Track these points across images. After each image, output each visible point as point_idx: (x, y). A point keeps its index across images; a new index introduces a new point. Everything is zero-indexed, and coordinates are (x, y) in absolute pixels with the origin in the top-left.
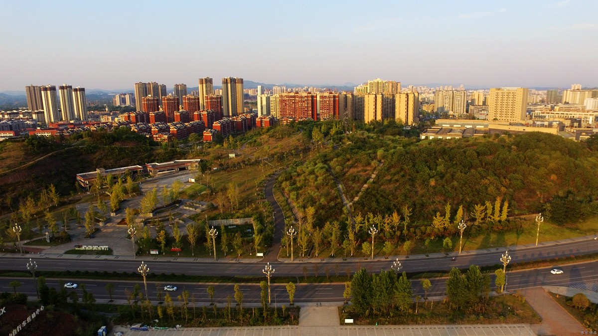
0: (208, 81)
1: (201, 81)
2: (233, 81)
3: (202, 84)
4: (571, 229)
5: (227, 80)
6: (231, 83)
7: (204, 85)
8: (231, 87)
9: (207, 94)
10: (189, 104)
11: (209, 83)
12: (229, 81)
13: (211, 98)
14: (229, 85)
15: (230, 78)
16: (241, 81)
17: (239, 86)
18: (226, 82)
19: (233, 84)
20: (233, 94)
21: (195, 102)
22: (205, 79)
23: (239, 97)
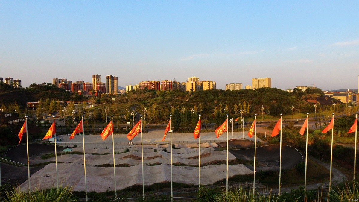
0: (98, 77)
1: (94, 77)
2: (112, 77)
3: (94, 78)
5: (109, 76)
6: (111, 78)
7: (95, 79)
8: (111, 81)
9: (97, 82)
10: (87, 87)
11: (98, 78)
12: (110, 77)
13: (100, 84)
14: (110, 80)
15: (111, 76)
16: (117, 78)
17: (115, 81)
18: (108, 78)
19: (112, 79)
20: (112, 84)
21: (90, 86)
22: (96, 75)
23: (115, 86)
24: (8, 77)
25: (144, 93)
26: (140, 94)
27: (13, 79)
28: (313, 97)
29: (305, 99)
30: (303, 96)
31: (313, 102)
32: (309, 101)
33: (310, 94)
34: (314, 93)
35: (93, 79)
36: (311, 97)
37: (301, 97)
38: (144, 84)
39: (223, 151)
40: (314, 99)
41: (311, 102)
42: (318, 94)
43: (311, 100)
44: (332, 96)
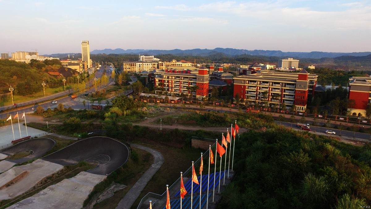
4: (30, 97)
28: (55, 69)
29: (47, 71)
30: (44, 69)
31: (56, 75)
32: (51, 74)
33: (50, 66)
34: (53, 64)
36: (52, 69)
37: (42, 69)
39: (36, 162)
40: (56, 72)
41: (53, 74)
42: (58, 66)
43: (53, 73)
44: (67, 65)
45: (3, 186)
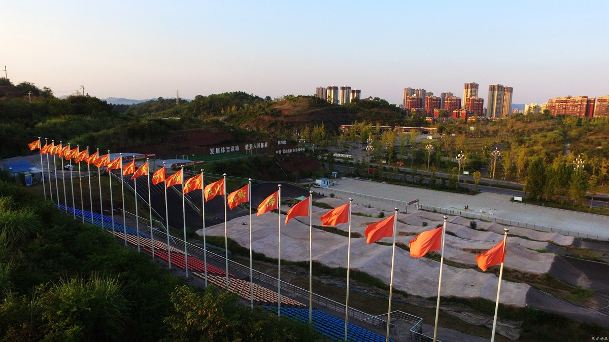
0: (474, 87)
1: (467, 86)
2: (500, 88)
3: (467, 89)
5: (494, 86)
6: (498, 90)
7: (469, 90)
8: (498, 94)
9: (471, 95)
10: (451, 105)
11: (474, 89)
12: (496, 87)
13: (474, 100)
14: (496, 92)
15: (498, 85)
16: (511, 90)
17: (507, 94)
18: (492, 88)
19: (500, 91)
20: (499, 101)
21: (457, 103)
22: (471, 84)
23: (506, 105)
24: (345, 86)
25: (539, 120)
26: (530, 122)
27: (350, 88)
35: (464, 91)
38: (559, 102)
39: (545, 255)
45: (469, 250)
